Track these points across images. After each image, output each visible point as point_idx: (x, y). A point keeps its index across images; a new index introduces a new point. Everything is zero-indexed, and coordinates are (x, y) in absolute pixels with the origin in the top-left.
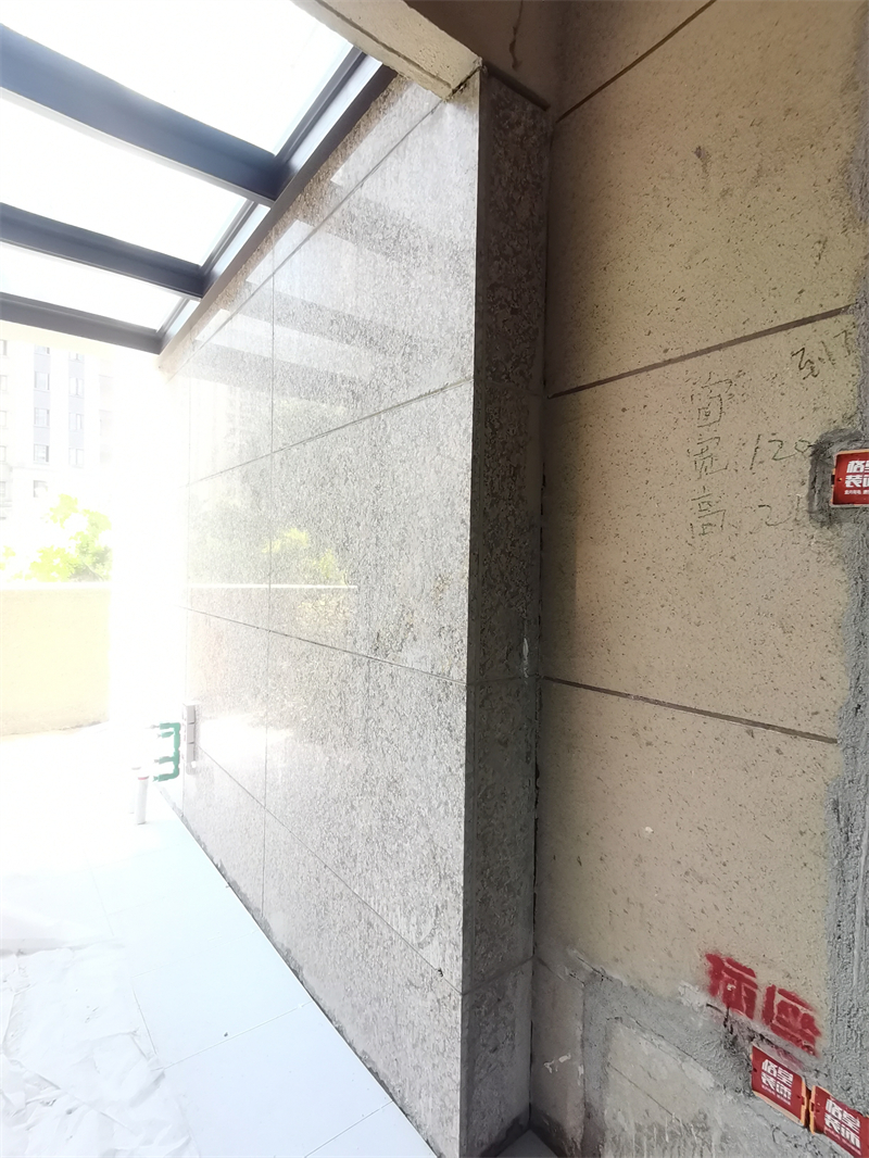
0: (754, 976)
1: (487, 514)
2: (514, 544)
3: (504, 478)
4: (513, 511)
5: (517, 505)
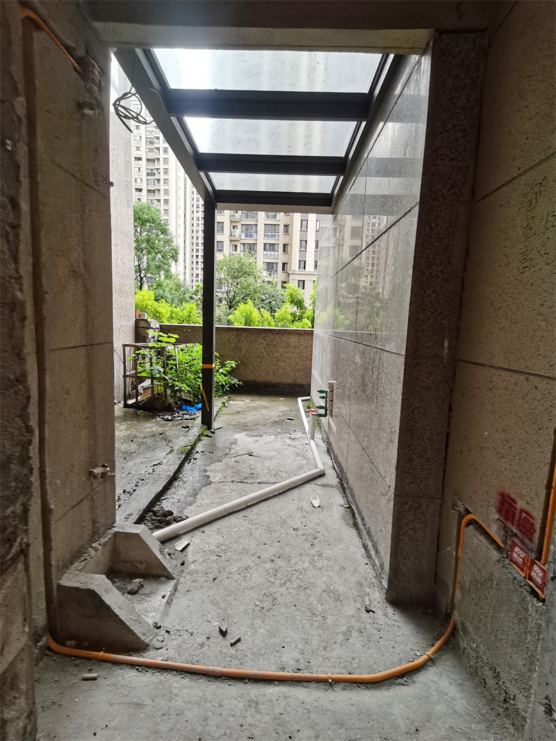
0: (516, 503)
1: (422, 273)
2: (441, 288)
3: (436, 253)
4: (442, 270)
5: (445, 267)
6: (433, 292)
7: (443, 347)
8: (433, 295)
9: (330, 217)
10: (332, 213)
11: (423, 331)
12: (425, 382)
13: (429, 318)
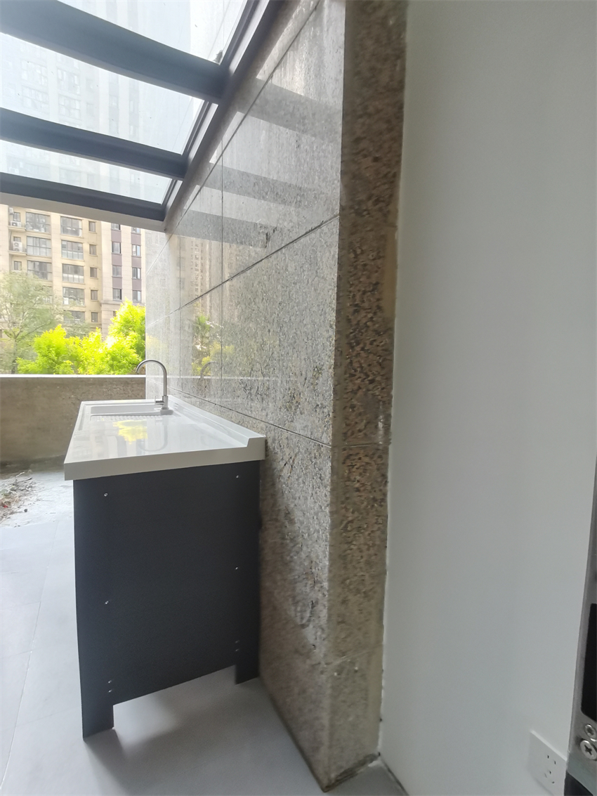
1: (349, 321)
2: (371, 343)
3: (364, 293)
4: (372, 318)
5: (375, 313)
6: (363, 349)
7: (376, 427)
8: (362, 353)
9: (162, 235)
10: (165, 230)
11: (353, 407)
12: (358, 481)
13: (360, 388)
